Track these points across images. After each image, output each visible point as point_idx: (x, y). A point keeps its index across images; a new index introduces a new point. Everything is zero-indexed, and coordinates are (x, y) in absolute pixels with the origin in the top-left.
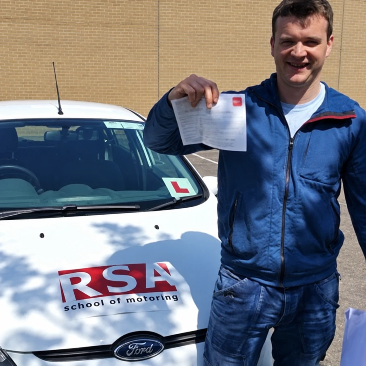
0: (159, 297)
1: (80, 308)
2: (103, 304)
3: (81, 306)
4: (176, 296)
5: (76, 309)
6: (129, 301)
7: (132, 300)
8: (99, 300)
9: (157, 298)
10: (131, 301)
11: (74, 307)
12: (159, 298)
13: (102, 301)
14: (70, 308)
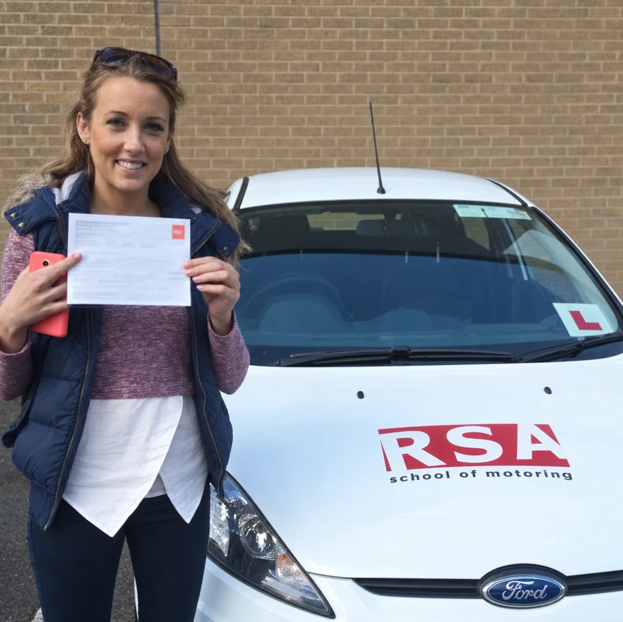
0: (540, 473)
1: (413, 479)
2: (448, 476)
3: (415, 478)
4: (569, 474)
5: (407, 480)
6: (490, 474)
7: (496, 474)
8: (443, 471)
9: (538, 474)
10: (493, 476)
11: (404, 479)
12: (539, 475)
13: (447, 473)
14: (398, 479)
